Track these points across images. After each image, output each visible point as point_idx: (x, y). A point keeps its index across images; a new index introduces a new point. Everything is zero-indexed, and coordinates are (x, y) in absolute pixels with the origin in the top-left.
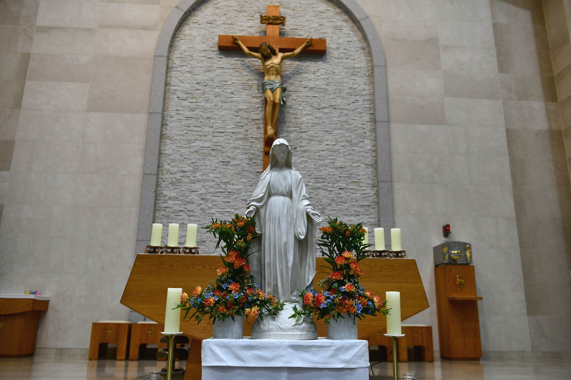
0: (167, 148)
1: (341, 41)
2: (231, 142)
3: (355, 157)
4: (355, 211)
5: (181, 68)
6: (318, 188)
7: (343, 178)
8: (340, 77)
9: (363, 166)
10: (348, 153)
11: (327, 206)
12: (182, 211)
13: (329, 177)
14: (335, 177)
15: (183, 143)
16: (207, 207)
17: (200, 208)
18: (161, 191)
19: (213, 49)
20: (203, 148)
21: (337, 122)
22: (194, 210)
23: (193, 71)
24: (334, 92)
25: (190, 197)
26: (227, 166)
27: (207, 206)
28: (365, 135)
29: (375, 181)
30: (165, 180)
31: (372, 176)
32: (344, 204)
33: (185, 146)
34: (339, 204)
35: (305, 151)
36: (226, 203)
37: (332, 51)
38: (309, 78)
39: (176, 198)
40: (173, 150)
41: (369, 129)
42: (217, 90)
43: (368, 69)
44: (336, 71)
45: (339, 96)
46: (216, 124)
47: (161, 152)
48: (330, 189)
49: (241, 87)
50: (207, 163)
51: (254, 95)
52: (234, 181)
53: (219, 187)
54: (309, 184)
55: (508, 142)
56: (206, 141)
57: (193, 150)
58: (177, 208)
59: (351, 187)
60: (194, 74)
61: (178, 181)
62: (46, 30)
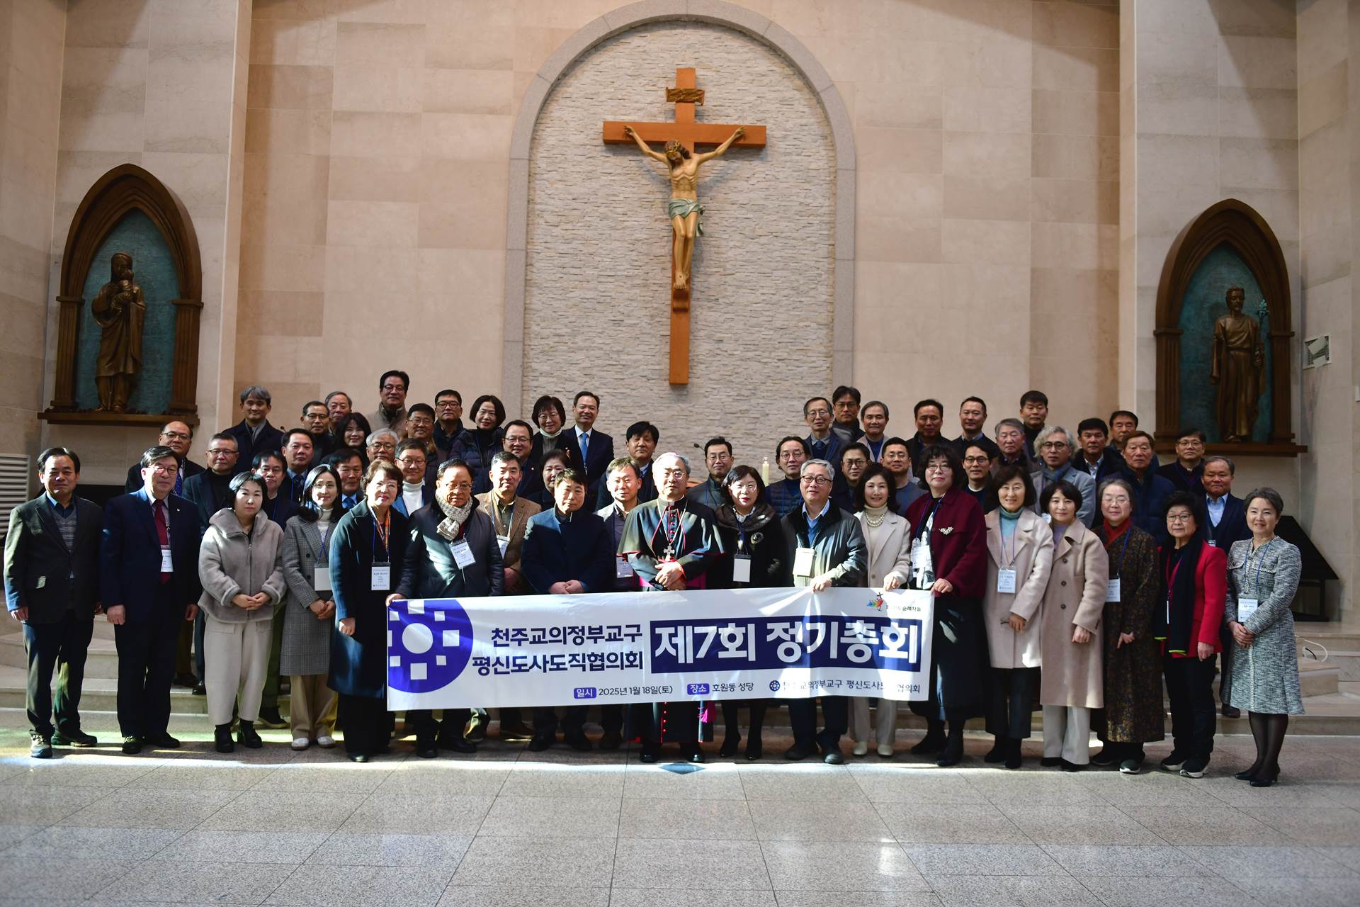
0: (534, 300)
1: (789, 125)
2: (625, 290)
3: (803, 313)
4: (799, 392)
5: (550, 175)
6: (749, 359)
7: (784, 344)
8: (785, 185)
9: (814, 325)
10: (794, 306)
11: (759, 386)
13: (765, 342)
14: (772, 342)
15: (556, 292)
18: (530, 364)
19: (595, 142)
20: (585, 301)
21: (779, 259)
23: (566, 179)
24: (777, 210)
25: (568, 372)
26: (619, 326)
28: (819, 279)
29: (830, 349)
30: (533, 347)
31: (826, 341)
32: (783, 382)
33: (560, 297)
34: (777, 382)
35: (731, 304)
37: (775, 142)
38: (740, 188)
40: (543, 303)
41: (825, 269)
42: (602, 209)
43: (830, 172)
44: (781, 175)
45: (784, 217)
46: (603, 264)
47: (527, 307)
48: (765, 360)
49: (637, 204)
50: (592, 322)
51: (656, 217)
52: (630, 349)
53: (608, 358)
54: (735, 353)
55: (1032, 288)
56: (589, 289)
57: (570, 303)
59: (795, 358)
60: (569, 184)
61: (552, 349)
62: (349, 117)
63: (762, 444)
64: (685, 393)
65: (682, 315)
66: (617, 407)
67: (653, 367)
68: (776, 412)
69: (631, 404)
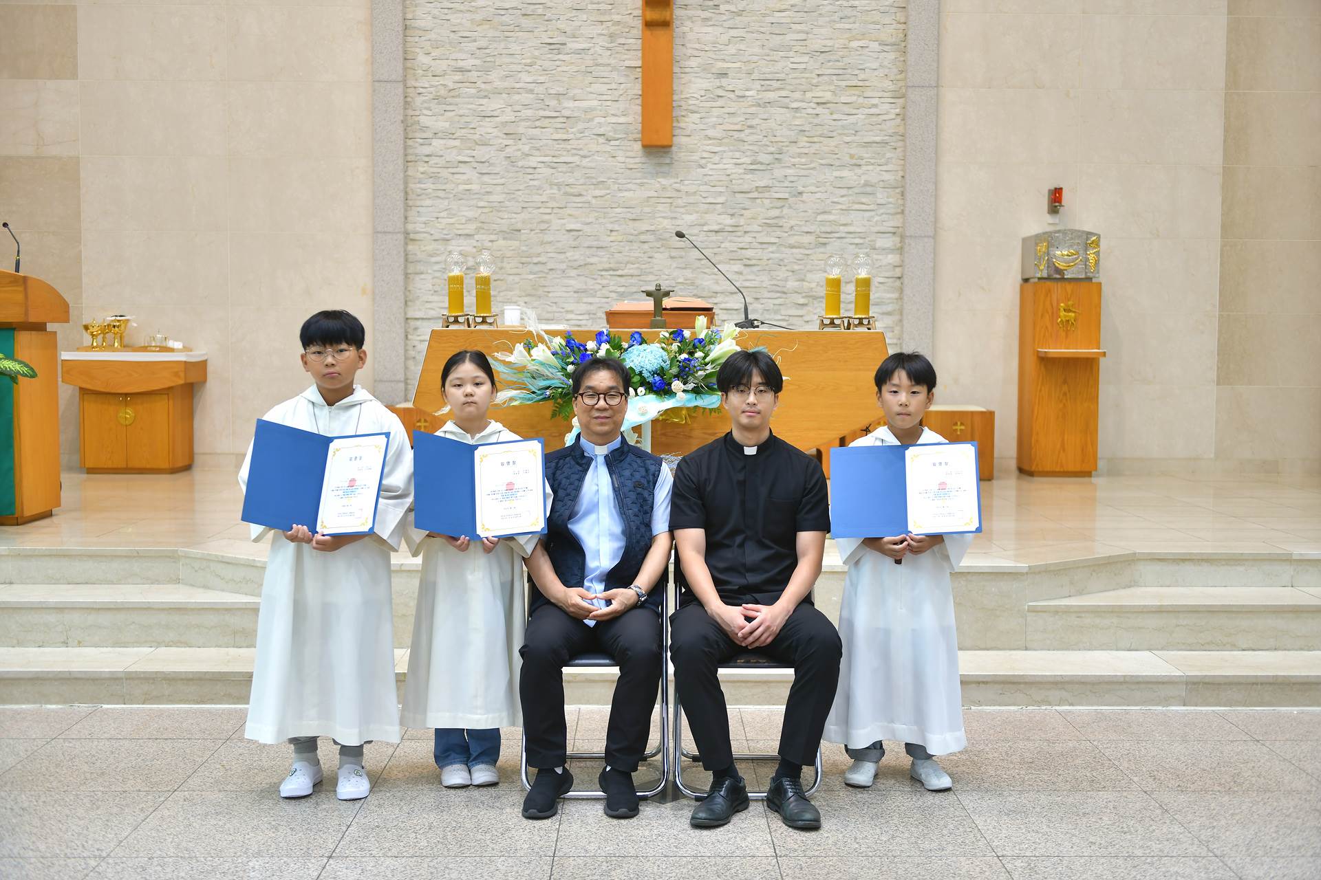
0: (419, 12)
3: (857, 25)
4: (852, 156)
6: (769, 103)
7: (825, 78)
9: (875, 46)
10: (841, 14)
11: (787, 146)
12: (465, 162)
13: (794, 75)
14: (807, 75)
16: (519, 153)
17: (503, 154)
18: (416, 119)
20: (502, 12)
22: (491, 162)
25: (480, 130)
26: (559, 54)
27: (519, 150)
29: (901, 83)
30: (421, 90)
31: (895, 71)
32: (826, 141)
33: (462, 7)
34: (815, 139)
35: (740, 13)
36: (560, 142)
39: (450, 134)
40: (434, 18)
47: (408, 23)
48: (795, 105)
50: (515, 48)
52: (577, 91)
53: (543, 107)
54: (748, 93)
57: (478, 17)
58: (453, 156)
59: (844, 99)
61: (452, 94)
63: (792, 241)
64: (668, 161)
65: (660, 33)
66: (558, 185)
67: (614, 120)
68: (813, 189)
69: (582, 181)
